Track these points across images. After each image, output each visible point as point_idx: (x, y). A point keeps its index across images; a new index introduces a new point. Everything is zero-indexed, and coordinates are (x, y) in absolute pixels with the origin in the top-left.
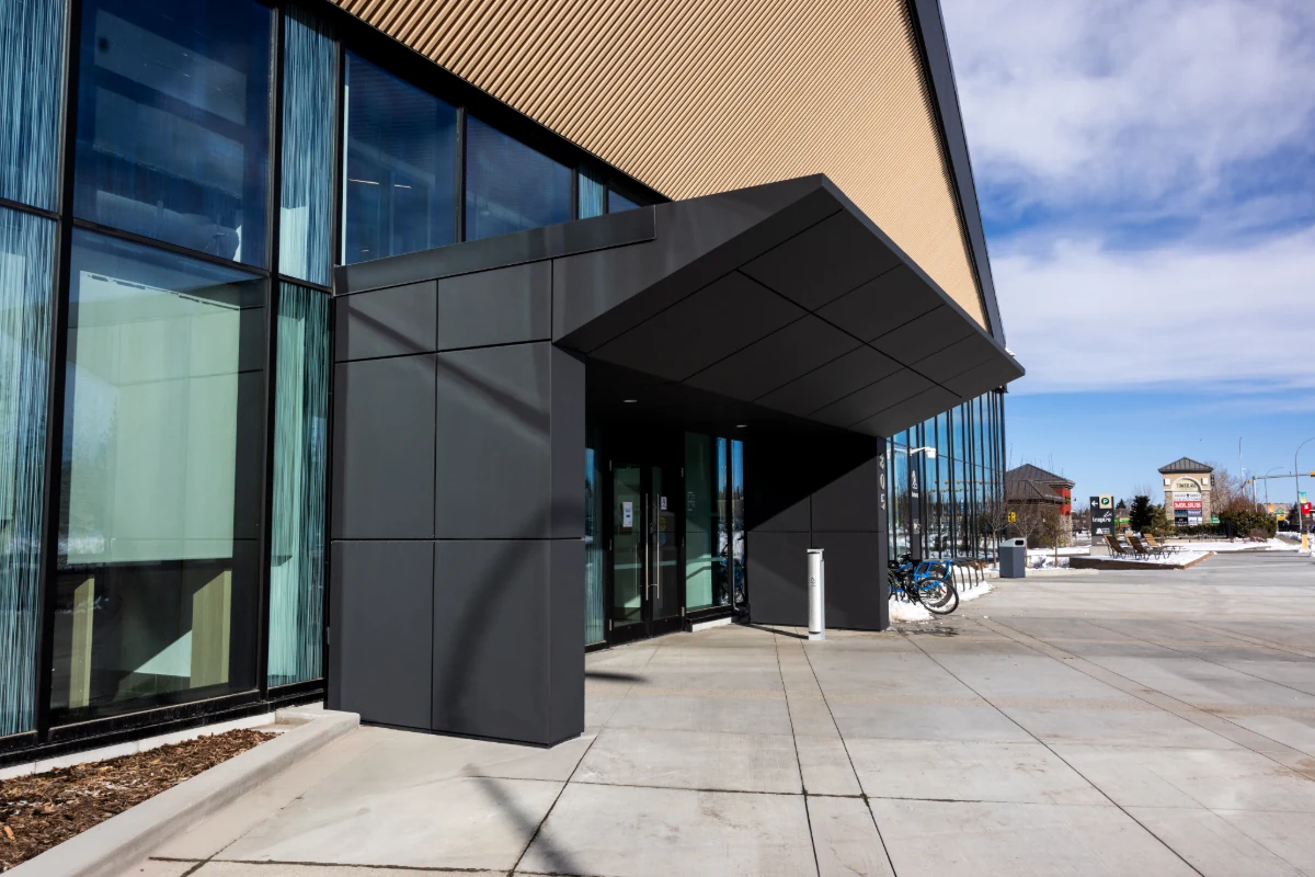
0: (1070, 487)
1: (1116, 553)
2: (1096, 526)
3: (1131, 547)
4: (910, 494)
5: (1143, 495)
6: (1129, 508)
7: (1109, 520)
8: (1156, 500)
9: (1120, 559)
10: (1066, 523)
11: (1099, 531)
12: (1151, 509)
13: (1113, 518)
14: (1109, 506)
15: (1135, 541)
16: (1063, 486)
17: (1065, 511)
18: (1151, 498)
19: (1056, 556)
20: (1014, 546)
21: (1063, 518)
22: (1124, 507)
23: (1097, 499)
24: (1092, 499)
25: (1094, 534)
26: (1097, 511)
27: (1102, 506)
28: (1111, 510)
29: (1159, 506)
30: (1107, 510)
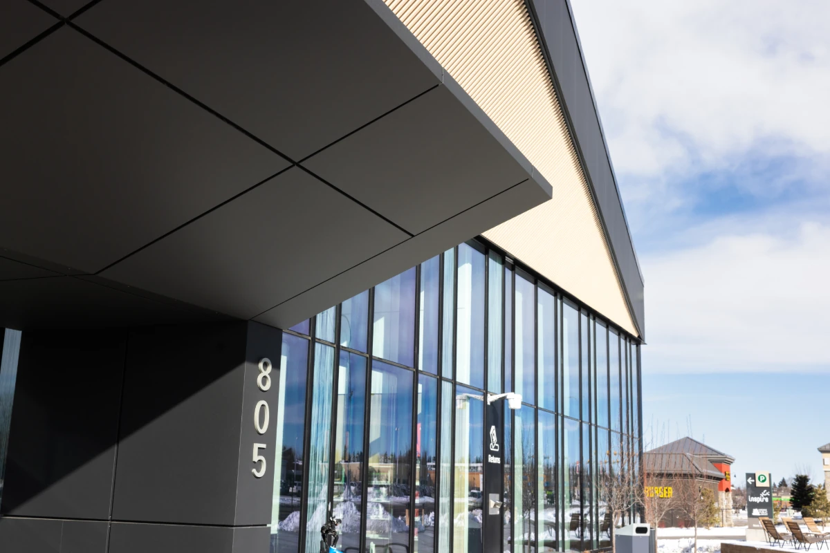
0: (729, 463)
1: (772, 540)
2: (752, 506)
3: (790, 533)
4: (486, 458)
5: (803, 474)
6: (790, 487)
7: (767, 500)
8: (814, 481)
9: (777, 548)
10: (725, 500)
11: (756, 512)
12: (811, 489)
13: (770, 498)
14: (766, 484)
15: (793, 527)
16: (722, 462)
17: (725, 488)
18: (810, 477)
19: (695, 537)
20: (634, 534)
21: (722, 495)
22: (786, 485)
23: (753, 476)
24: (748, 475)
25: (750, 515)
26: (754, 490)
27: (759, 484)
28: (769, 489)
29: (820, 487)
30: (763, 488)
